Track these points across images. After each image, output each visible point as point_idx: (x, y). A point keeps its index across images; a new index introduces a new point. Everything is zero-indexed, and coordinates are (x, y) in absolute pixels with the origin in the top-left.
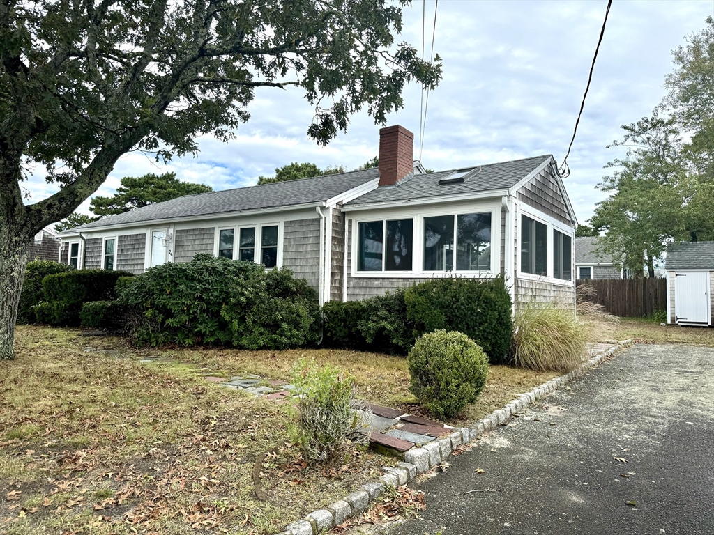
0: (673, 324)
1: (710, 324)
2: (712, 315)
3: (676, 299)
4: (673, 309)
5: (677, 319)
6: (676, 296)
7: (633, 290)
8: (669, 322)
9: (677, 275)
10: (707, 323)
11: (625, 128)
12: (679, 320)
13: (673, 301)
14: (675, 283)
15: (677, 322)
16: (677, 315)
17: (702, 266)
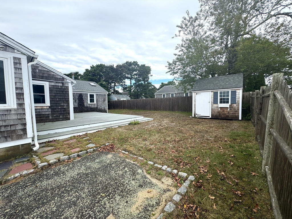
0: (195, 117)
1: (210, 117)
2: (211, 113)
3: (196, 105)
4: (195, 110)
5: (197, 114)
6: (196, 104)
7: (188, 101)
8: (193, 116)
9: (197, 94)
10: (209, 117)
11: (178, 26)
12: (197, 115)
13: (195, 106)
14: (196, 97)
15: (196, 116)
16: (197, 113)
17: (208, 89)
